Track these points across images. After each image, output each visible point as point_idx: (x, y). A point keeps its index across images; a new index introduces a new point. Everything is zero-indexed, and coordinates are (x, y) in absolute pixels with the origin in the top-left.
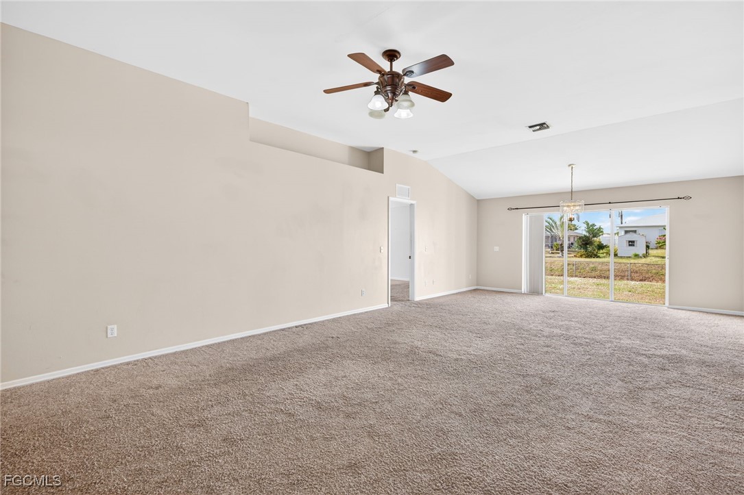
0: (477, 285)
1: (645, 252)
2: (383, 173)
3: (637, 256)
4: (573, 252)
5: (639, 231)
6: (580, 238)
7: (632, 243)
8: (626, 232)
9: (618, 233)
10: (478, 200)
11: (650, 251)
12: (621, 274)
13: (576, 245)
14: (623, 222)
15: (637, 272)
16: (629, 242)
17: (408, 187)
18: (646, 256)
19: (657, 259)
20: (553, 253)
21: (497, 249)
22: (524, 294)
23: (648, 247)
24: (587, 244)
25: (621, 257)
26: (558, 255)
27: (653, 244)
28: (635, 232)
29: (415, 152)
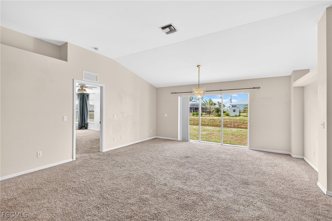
0: (156, 136)
1: (239, 114)
2: (67, 61)
3: (236, 116)
4: (214, 114)
5: (237, 106)
6: (216, 109)
7: (234, 111)
8: (232, 106)
9: (229, 107)
10: (157, 88)
11: (241, 114)
12: (231, 123)
13: (214, 111)
14: (232, 102)
15: (236, 122)
16: (234, 110)
17: (97, 74)
18: (239, 116)
19: (243, 117)
20: (206, 115)
21: (166, 115)
22: (179, 141)
23: (240, 112)
24: (218, 111)
25: (231, 116)
26: (207, 116)
27: (242, 111)
28: (235, 106)
29: (96, 49)
